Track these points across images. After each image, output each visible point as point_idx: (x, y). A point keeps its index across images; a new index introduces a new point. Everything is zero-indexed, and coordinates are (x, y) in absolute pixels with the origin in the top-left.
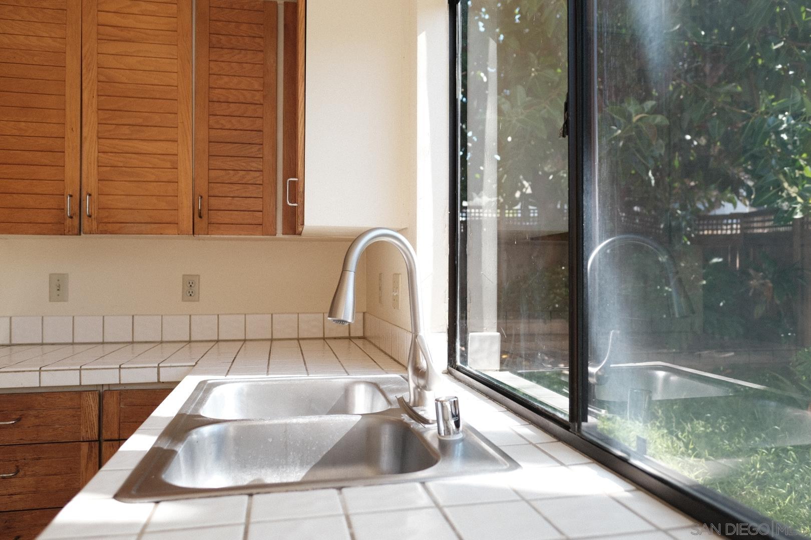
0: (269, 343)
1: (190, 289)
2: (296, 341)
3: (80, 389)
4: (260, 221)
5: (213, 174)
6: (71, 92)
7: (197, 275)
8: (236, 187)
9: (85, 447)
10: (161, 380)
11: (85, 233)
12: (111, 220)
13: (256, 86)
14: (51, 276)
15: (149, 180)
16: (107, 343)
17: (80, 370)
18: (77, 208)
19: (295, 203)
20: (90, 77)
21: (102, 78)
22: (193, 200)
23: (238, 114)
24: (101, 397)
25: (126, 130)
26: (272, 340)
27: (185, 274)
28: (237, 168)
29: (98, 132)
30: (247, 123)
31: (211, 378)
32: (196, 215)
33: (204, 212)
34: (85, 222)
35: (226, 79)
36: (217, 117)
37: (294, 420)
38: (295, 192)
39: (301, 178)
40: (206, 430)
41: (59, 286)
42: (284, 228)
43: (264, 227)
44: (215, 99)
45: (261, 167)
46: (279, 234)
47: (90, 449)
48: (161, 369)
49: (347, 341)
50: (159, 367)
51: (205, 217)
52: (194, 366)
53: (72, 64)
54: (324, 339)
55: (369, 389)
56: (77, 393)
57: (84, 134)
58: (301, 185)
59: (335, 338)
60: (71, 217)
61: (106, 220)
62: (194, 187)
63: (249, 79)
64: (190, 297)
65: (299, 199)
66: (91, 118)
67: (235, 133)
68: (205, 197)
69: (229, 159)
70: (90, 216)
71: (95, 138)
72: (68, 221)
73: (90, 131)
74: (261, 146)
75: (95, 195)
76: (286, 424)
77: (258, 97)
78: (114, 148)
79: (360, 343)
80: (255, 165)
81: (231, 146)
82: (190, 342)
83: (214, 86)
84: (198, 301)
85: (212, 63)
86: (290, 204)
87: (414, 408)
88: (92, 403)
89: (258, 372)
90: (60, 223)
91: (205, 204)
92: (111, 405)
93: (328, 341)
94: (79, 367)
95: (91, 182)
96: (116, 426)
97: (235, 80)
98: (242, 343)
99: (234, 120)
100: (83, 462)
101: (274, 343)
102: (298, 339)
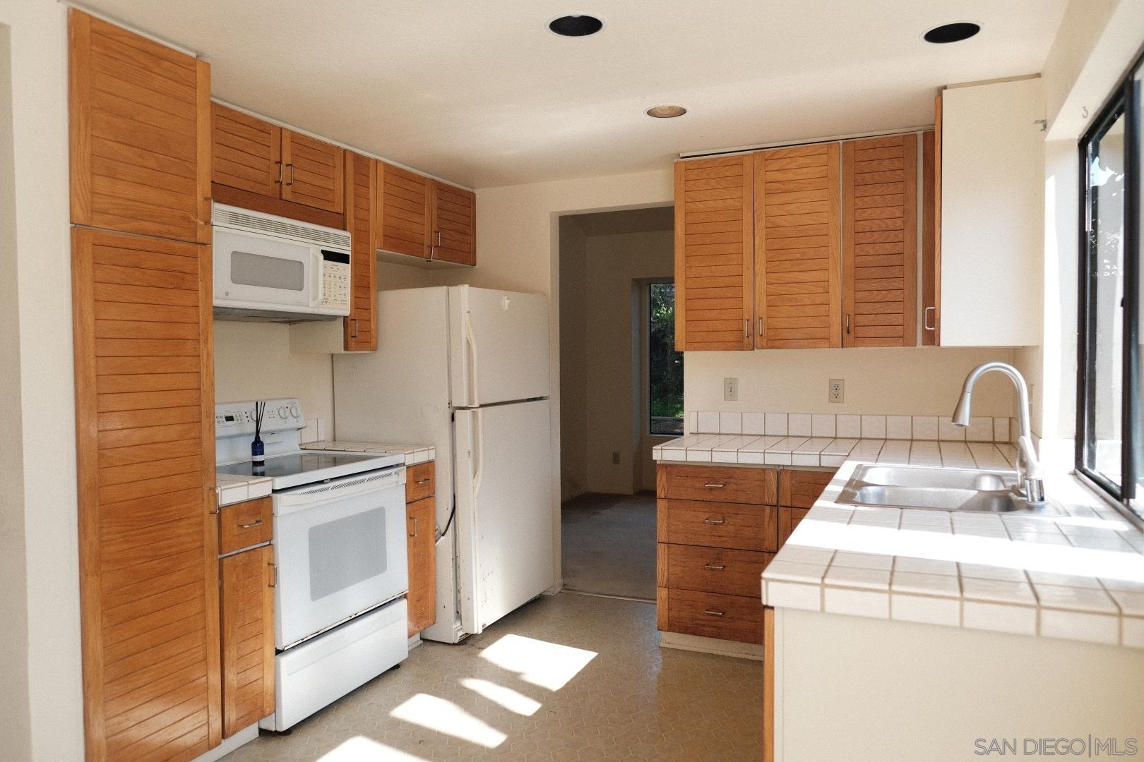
0: (909, 443)
1: (836, 391)
2: (937, 443)
3: (764, 467)
4: (901, 334)
5: (859, 295)
6: (747, 239)
7: (842, 380)
8: (878, 305)
9: (768, 509)
10: (822, 465)
11: (758, 349)
12: (776, 338)
13: (898, 214)
14: (725, 380)
15: (805, 303)
16: (767, 435)
17: (764, 453)
18: (752, 328)
19: (933, 326)
20: (761, 225)
21: (769, 225)
22: (842, 318)
23: (881, 240)
24: (779, 474)
25: (788, 265)
26: (912, 440)
27: (833, 378)
28: (879, 289)
29: (767, 268)
30: (888, 248)
31: (866, 464)
32: (845, 331)
33: (851, 329)
34: (758, 339)
35: (870, 211)
36: (862, 245)
37: (928, 489)
38: (933, 319)
39: (937, 306)
40: (871, 489)
41: (731, 388)
42: (923, 339)
43: (905, 339)
44: (860, 230)
45: (902, 286)
46: (919, 345)
47: (772, 511)
48: (822, 457)
49: (990, 447)
50: (820, 455)
51: (852, 333)
52: (848, 456)
53: (747, 217)
54: (966, 442)
55: (994, 480)
56: (763, 470)
57: (756, 271)
58: (937, 313)
59: (978, 442)
60: (748, 337)
61: (773, 338)
62: (842, 307)
63: (889, 209)
64: (836, 399)
65: (936, 325)
66: (761, 257)
67: (879, 257)
68: (852, 315)
69: (873, 281)
70: (762, 335)
71: (764, 273)
72: (746, 340)
73: (761, 268)
74: (902, 267)
75: (764, 318)
76: (923, 491)
77: (899, 223)
78: (779, 280)
79: (1004, 448)
80: (896, 284)
81: (874, 269)
82: (835, 438)
83: (859, 219)
84: (843, 402)
85: (857, 199)
86: (927, 327)
87: (1020, 490)
88: (772, 478)
89: (901, 462)
90: (739, 341)
91: (852, 321)
92: (786, 482)
93: (969, 444)
94: (763, 451)
95: (762, 309)
96: (789, 497)
97: (878, 211)
98: (883, 441)
99: (877, 247)
100: (767, 520)
101: (914, 442)
102: (939, 441)
